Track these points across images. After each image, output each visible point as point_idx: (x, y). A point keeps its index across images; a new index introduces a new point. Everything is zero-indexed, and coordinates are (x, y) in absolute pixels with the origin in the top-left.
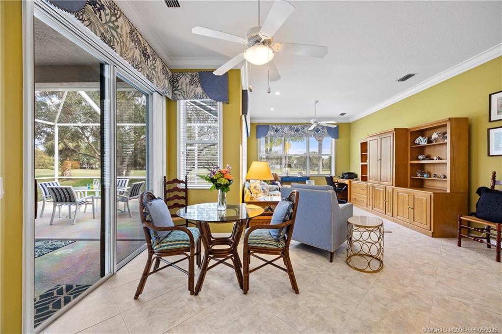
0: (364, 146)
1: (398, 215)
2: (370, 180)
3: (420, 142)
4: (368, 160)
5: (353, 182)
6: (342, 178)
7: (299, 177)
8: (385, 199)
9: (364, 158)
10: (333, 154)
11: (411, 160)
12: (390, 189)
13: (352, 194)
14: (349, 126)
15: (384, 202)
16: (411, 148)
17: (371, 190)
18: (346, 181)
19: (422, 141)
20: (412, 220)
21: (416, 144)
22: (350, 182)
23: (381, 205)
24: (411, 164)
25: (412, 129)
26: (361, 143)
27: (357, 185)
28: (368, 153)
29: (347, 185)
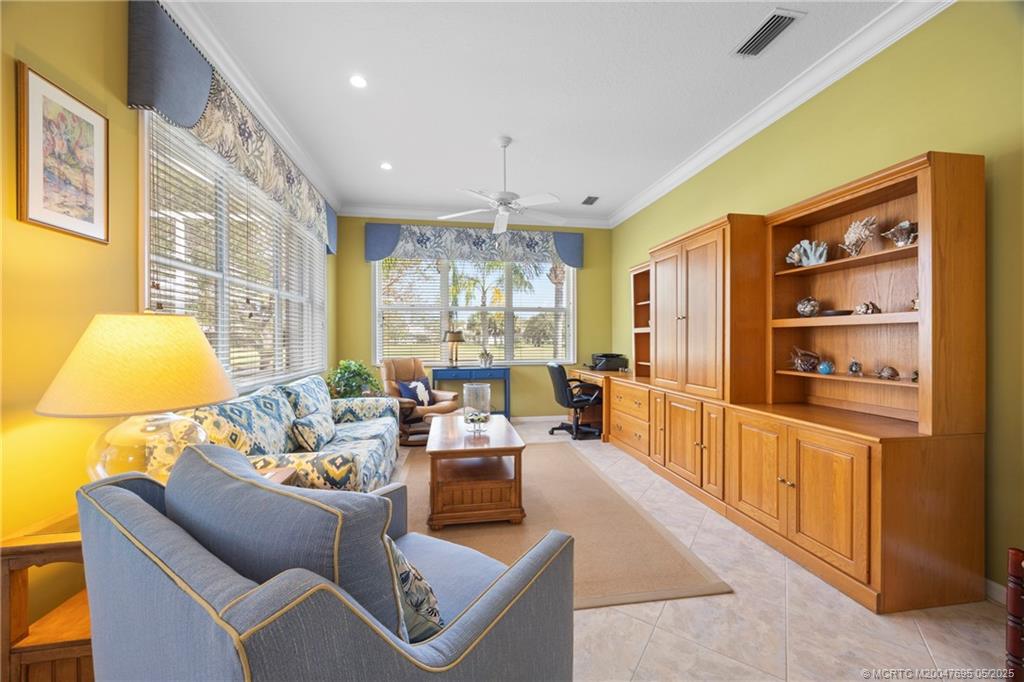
0: (642, 280)
1: (740, 499)
2: (656, 377)
3: (804, 259)
4: (652, 322)
5: (617, 380)
6: (593, 368)
7: (483, 366)
8: (699, 441)
9: (642, 315)
10: (571, 306)
11: (774, 318)
12: (714, 408)
13: (613, 412)
14: (609, 237)
15: (698, 449)
16: (776, 277)
17: (660, 407)
18: (598, 378)
19: (810, 255)
20: (794, 528)
21: (792, 266)
22: (608, 380)
23: (689, 459)
24: (775, 330)
25: (779, 215)
26: (635, 276)
27: (624, 389)
28: (652, 302)
29: (601, 389)
